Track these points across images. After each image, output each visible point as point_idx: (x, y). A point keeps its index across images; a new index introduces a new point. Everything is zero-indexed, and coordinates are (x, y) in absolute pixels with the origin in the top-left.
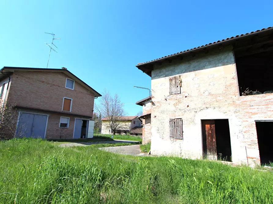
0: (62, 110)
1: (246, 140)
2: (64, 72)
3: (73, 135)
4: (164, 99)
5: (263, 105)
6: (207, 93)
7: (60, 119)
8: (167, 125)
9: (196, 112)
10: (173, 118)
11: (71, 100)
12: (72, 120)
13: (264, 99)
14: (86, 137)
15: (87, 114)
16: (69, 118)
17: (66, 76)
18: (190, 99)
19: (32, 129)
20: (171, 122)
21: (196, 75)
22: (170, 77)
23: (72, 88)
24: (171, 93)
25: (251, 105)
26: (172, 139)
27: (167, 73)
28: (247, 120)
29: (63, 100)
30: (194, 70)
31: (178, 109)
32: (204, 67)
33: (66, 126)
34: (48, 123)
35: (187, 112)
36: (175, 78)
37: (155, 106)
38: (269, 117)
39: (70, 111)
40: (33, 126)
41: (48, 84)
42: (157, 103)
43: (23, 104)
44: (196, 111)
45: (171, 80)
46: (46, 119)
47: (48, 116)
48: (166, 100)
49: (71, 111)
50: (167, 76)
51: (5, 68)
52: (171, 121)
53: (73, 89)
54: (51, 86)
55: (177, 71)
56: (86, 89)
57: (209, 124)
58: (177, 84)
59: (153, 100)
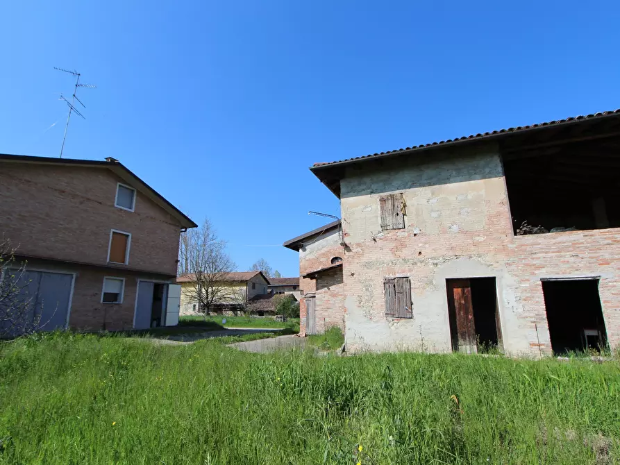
0: (108, 260)
1: (527, 314)
2: (112, 169)
3: (132, 321)
4: (369, 239)
5: (553, 252)
6: (455, 228)
7: (102, 283)
8: (379, 291)
9: (437, 264)
10: (392, 276)
11: (128, 236)
12: (131, 285)
13: (554, 241)
14: (162, 324)
15: (165, 269)
16: (124, 279)
17: (119, 179)
18: (423, 240)
20: (387, 286)
21: (433, 194)
22: (381, 194)
23: (131, 208)
24: (384, 227)
25: (534, 252)
26: (391, 319)
27: (374, 187)
28: (527, 278)
29: (109, 235)
30: (430, 184)
31: (400, 260)
32: (448, 179)
33: (116, 301)
34: (74, 294)
35: (419, 264)
36: (392, 196)
37: (351, 254)
38: (563, 273)
39: (127, 263)
40: (37, 302)
41: (74, 196)
42: (354, 246)
44: (435, 262)
45: (383, 200)
46: (71, 282)
47: (74, 276)
48: (375, 240)
49: (129, 264)
50: (375, 193)
52: (387, 282)
53: (133, 211)
54: (81, 203)
55: (395, 183)
56: (162, 209)
57: (460, 286)
58: (396, 209)
59: (346, 240)
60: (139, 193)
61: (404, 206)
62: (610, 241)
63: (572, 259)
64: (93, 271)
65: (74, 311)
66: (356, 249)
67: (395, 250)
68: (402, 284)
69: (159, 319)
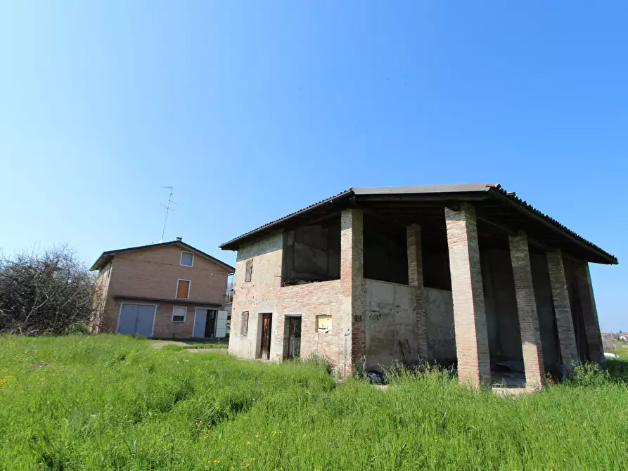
0: (176, 297)
2: (178, 245)
3: (192, 332)
4: (241, 287)
5: (290, 298)
7: (172, 310)
8: (240, 319)
9: (257, 304)
10: (244, 311)
11: (189, 282)
12: (191, 311)
13: (291, 291)
14: (214, 336)
15: (216, 301)
16: (186, 308)
17: (183, 249)
18: (255, 288)
19: (136, 325)
20: (242, 316)
21: (261, 260)
22: (247, 260)
23: (191, 265)
24: (245, 280)
26: (241, 336)
27: (246, 255)
28: (281, 314)
29: (176, 282)
30: (261, 254)
31: (248, 301)
32: (267, 250)
33: (182, 320)
34: (156, 318)
35: (252, 304)
36: (250, 261)
38: (291, 312)
40: (137, 321)
41: (157, 263)
43: (125, 293)
44: (257, 302)
45: (247, 264)
46: (154, 310)
47: (156, 307)
49: (190, 298)
50: (245, 259)
51: (105, 253)
54: (160, 266)
55: (252, 253)
56: (216, 264)
57: (267, 317)
58: (249, 270)
59: (235, 288)
60: (196, 255)
61: (252, 268)
62: (307, 292)
63: (295, 303)
64: (167, 303)
65: (156, 325)
66: (237, 294)
67: (247, 294)
68: (246, 316)
69: (213, 333)
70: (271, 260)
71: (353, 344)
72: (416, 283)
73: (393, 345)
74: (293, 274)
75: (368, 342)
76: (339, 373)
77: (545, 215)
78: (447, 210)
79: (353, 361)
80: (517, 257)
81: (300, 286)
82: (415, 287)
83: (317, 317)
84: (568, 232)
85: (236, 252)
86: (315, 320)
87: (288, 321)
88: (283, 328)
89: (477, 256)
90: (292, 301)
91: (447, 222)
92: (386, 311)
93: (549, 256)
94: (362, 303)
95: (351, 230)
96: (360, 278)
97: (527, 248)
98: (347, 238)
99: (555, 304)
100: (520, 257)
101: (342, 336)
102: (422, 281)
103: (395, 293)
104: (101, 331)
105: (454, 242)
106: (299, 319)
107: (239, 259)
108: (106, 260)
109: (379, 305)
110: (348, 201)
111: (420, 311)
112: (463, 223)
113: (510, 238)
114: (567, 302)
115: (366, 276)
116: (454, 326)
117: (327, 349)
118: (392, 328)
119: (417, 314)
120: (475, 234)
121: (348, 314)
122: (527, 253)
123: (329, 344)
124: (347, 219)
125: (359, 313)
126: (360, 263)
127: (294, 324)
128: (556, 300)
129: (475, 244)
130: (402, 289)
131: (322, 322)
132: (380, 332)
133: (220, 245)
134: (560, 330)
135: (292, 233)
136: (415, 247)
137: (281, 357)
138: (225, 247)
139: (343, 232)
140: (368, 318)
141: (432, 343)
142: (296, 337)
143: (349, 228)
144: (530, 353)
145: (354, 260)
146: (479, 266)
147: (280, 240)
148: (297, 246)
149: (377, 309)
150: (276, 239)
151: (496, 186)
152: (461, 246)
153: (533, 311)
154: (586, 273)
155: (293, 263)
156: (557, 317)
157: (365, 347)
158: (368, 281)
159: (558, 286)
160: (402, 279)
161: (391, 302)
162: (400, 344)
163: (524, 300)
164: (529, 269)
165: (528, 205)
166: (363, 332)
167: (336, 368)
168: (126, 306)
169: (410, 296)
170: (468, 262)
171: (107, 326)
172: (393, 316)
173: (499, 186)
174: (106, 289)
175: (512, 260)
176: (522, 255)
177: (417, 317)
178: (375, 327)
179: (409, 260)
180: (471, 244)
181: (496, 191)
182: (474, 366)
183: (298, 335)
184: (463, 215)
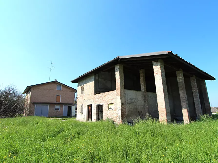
0: (56, 102)
2: (55, 82)
3: (63, 114)
6: (88, 93)
7: (55, 106)
8: (80, 107)
9: (86, 102)
11: (60, 96)
12: (62, 106)
13: (98, 96)
15: (71, 102)
16: (60, 105)
17: (57, 84)
18: (85, 96)
19: (41, 112)
21: (87, 85)
24: (81, 93)
26: (81, 114)
27: (81, 84)
28: (95, 104)
29: (56, 96)
30: (86, 83)
31: (82, 101)
32: (89, 82)
33: (59, 110)
34: (49, 110)
35: (84, 102)
36: (82, 86)
40: (42, 111)
41: (48, 89)
43: (37, 101)
46: (48, 107)
48: (80, 96)
49: (61, 102)
51: (28, 87)
53: (61, 90)
55: (83, 83)
57: (90, 106)
58: (82, 89)
59: (78, 97)
60: (62, 86)
61: (83, 89)
62: (104, 96)
63: (100, 100)
64: (53, 104)
65: (49, 112)
66: (78, 98)
67: (82, 99)
68: (82, 106)
69: (71, 114)
70: (90, 85)
71: (122, 113)
72: (144, 91)
73: (136, 113)
74: (99, 90)
75: (127, 112)
76: (117, 124)
77: (189, 63)
78: (153, 62)
79: (122, 119)
80: (179, 79)
81: (101, 94)
82: (143, 92)
83: (108, 104)
84: (197, 68)
85: (77, 83)
86: (107, 106)
87: (98, 107)
88: (96, 109)
89: (165, 78)
90: (99, 100)
91: (153, 66)
92: (133, 101)
93: (191, 78)
94: (124, 98)
95: (119, 72)
96: (123, 89)
97: (183, 75)
98: (118, 75)
99: (194, 95)
100: (180, 78)
101: (118, 110)
102: (146, 90)
103: (136, 94)
104: (29, 115)
105: (156, 74)
106: (102, 106)
107: (78, 86)
108: (28, 89)
109: (131, 99)
110: (117, 61)
111: (145, 100)
112: (159, 67)
113: (177, 72)
114: (198, 94)
115: (125, 88)
116: (157, 103)
117: (112, 116)
118: (136, 107)
119: (145, 101)
120: (164, 70)
121: (119, 102)
122: (183, 77)
123: (113, 114)
124: (117, 68)
125: (123, 102)
126: (123, 84)
127: (100, 108)
128: (194, 94)
129: (164, 74)
130: (139, 93)
131: (110, 106)
132: (131, 108)
133: (71, 81)
134: (195, 104)
135: (97, 75)
136: (143, 77)
137: (96, 120)
138: (73, 82)
139: (116, 73)
140: (126, 104)
141: (150, 112)
142: (101, 113)
143: (118, 71)
144: (185, 112)
145: (120, 83)
146: (165, 82)
147: (93, 77)
148: (100, 79)
149: (130, 100)
150: (92, 77)
151: (170, 52)
152: (159, 75)
153: (185, 97)
154: (204, 84)
155: (98, 85)
156: (194, 100)
157: (126, 114)
158: (126, 90)
159: (194, 89)
160: (139, 89)
161: (135, 98)
162: (139, 112)
163: (182, 94)
164: (184, 83)
165: (182, 59)
166: (125, 109)
167: (116, 122)
168: (37, 106)
169: (142, 95)
170: (162, 80)
171: (30, 114)
172: (136, 103)
173: (171, 52)
174: (29, 100)
175: (178, 80)
176: (181, 78)
177: (145, 103)
178: (129, 107)
179: (141, 82)
180: (163, 74)
181: (170, 54)
182: (165, 117)
183: (102, 112)
184: (159, 63)
